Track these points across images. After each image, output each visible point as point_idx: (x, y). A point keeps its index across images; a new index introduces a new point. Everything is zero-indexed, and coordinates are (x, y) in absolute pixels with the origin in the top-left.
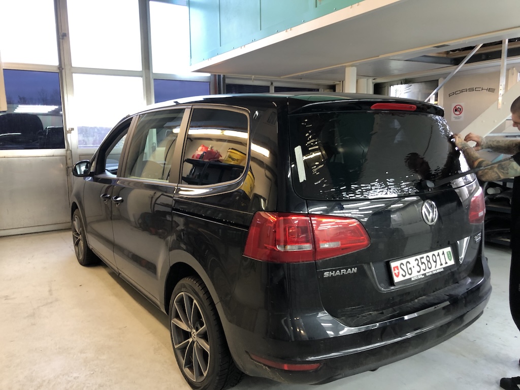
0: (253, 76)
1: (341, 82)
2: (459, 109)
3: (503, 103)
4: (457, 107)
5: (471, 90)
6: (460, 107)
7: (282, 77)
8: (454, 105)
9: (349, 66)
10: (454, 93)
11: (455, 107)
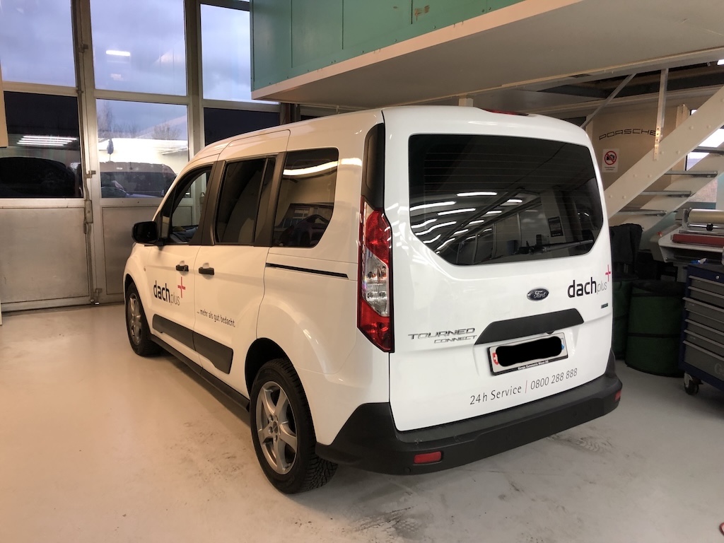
2: (612, 157)
4: (610, 154)
5: (628, 132)
6: (614, 155)
8: (605, 151)
9: (463, 97)
10: (607, 135)
11: (607, 154)
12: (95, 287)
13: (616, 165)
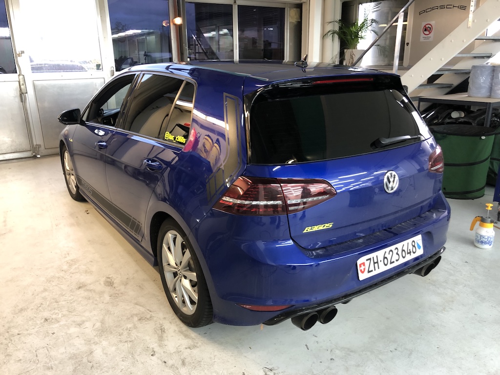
1: (308, 1)
2: (429, 29)
3: (473, 21)
4: (427, 26)
5: (442, 7)
6: (430, 27)
8: (424, 24)
10: (425, 11)
11: (425, 26)
12: (35, 144)
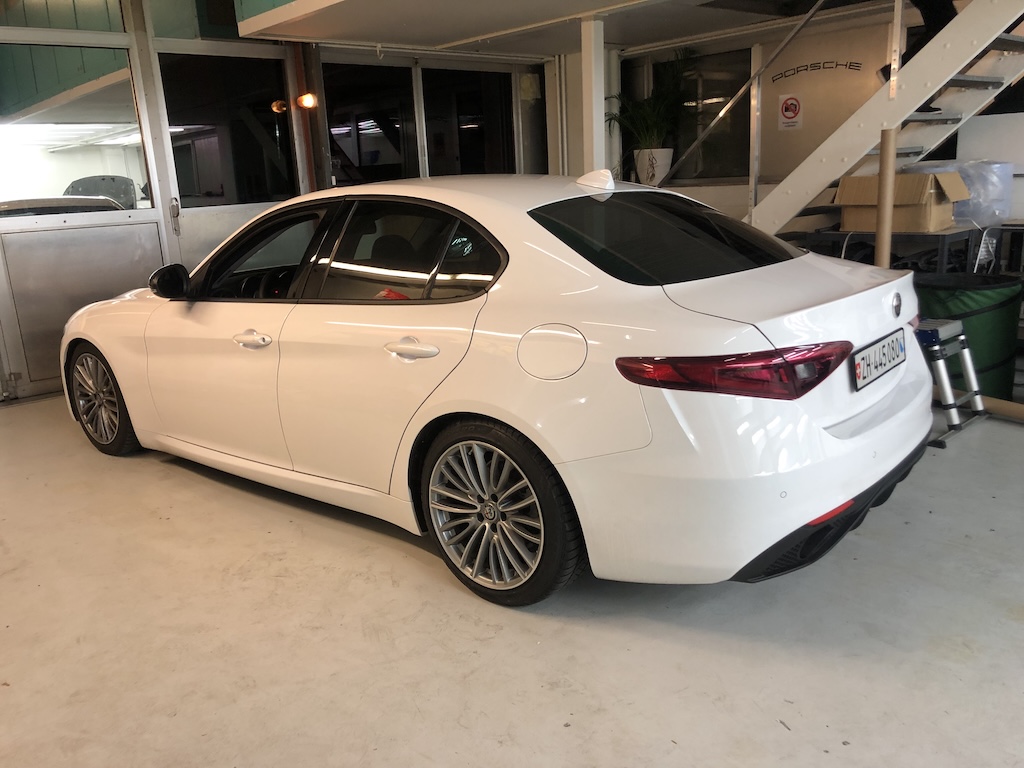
0: (379, 45)
1: (557, 57)
2: (793, 107)
3: (900, 87)
4: (789, 102)
5: (815, 66)
6: (795, 103)
7: (439, 47)
8: (783, 98)
9: (588, 19)
10: (783, 75)
11: (785, 102)
12: (7, 371)
13: (800, 118)
